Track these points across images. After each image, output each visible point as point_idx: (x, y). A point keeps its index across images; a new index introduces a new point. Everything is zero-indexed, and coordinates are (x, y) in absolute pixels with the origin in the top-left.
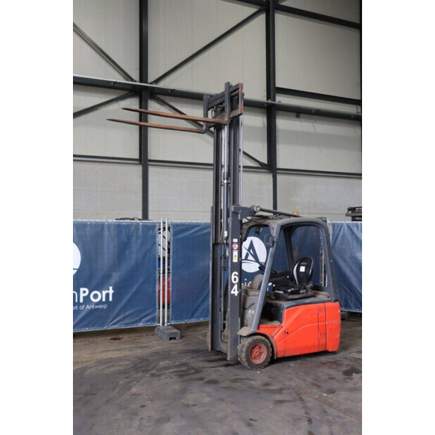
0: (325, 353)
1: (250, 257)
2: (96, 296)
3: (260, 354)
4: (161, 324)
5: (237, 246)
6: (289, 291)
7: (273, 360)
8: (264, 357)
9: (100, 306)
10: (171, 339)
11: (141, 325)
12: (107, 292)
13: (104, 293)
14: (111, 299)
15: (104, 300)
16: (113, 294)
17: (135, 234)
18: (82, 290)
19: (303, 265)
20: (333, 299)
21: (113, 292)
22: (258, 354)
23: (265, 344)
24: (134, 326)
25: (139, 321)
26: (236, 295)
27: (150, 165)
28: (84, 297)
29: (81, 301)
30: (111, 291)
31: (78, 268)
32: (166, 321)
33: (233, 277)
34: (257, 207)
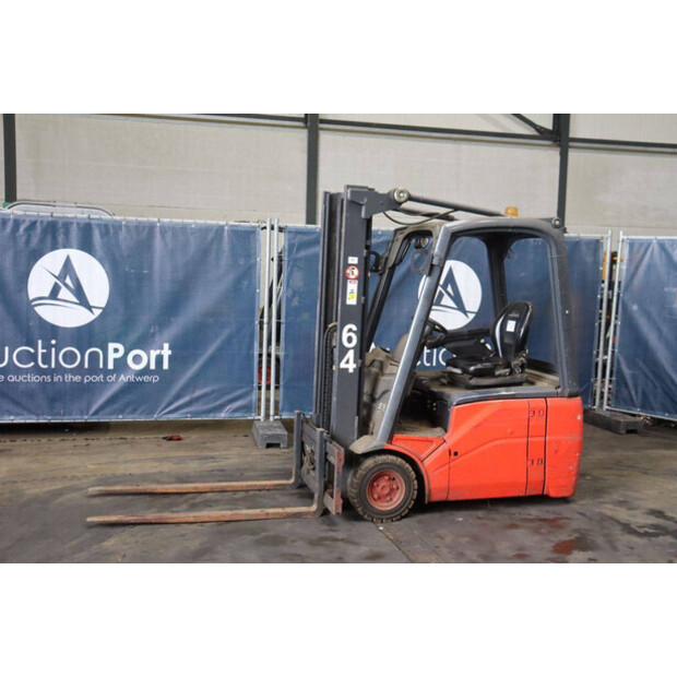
0: (542, 499)
1: (447, 300)
2: (137, 359)
3: (392, 491)
4: (262, 417)
5: (356, 272)
6: (472, 368)
7: (422, 505)
8: (398, 498)
9: (146, 378)
10: (269, 446)
11: (222, 416)
12: (158, 352)
13: (154, 354)
14: (166, 366)
15: (153, 367)
16: (170, 356)
17: (214, 247)
18: (111, 346)
19: (513, 319)
20: (567, 391)
21: (170, 352)
22: (386, 491)
23: (404, 473)
24: (210, 417)
25: (220, 408)
26: (351, 371)
27: (322, 129)
28: (115, 360)
29: (111, 366)
30: (166, 352)
31: (103, 305)
32: (272, 412)
33: (345, 335)
34: (401, 192)
